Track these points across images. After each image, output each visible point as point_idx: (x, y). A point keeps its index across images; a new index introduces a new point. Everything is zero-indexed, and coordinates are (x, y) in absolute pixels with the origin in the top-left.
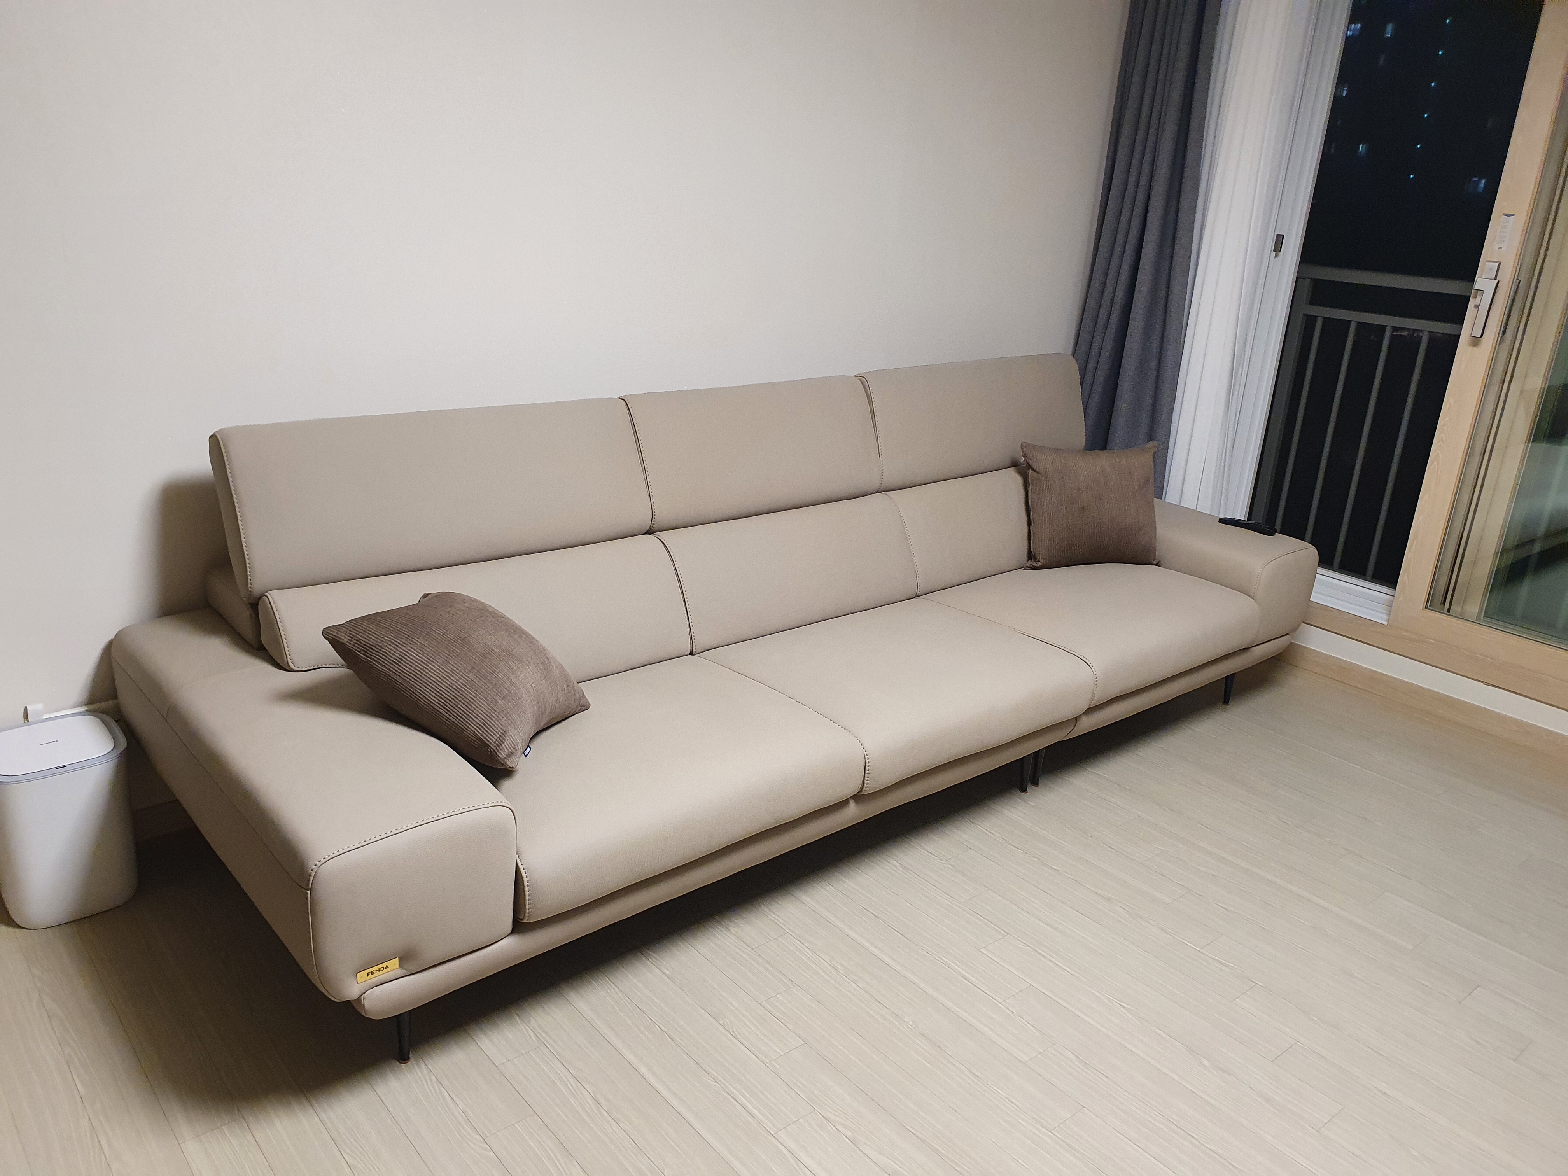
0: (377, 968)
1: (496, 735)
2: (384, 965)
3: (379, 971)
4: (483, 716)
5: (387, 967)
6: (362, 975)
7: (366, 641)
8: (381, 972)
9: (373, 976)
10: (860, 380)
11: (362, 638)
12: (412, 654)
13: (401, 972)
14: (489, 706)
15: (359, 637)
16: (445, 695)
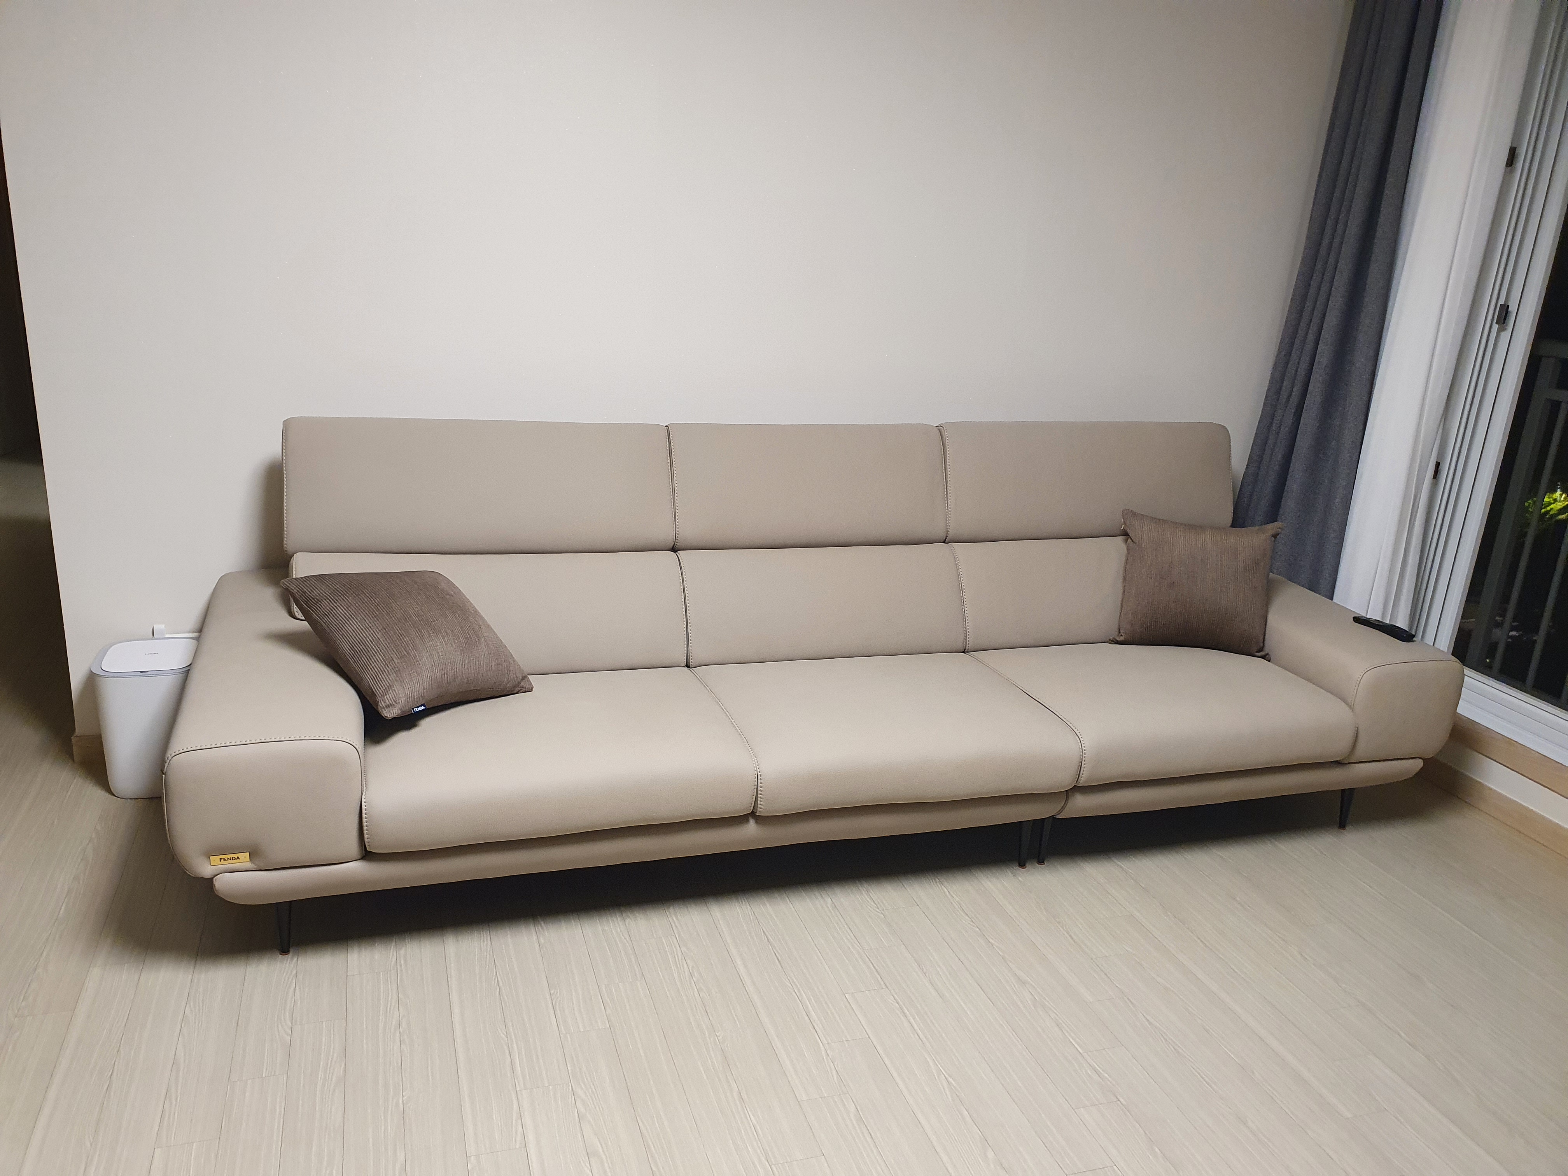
0: (229, 856)
1: (383, 688)
2: (236, 856)
3: (231, 859)
4: (378, 670)
5: (238, 858)
6: (215, 859)
7: (309, 593)
8: (232, 861)
9: (225, 862)
10: (939, 430)
11: (307, 591)
12: (340, 609)
13: (249, 865)
14: (385, 662)
15: (305, 590)
16: (355, 648)
